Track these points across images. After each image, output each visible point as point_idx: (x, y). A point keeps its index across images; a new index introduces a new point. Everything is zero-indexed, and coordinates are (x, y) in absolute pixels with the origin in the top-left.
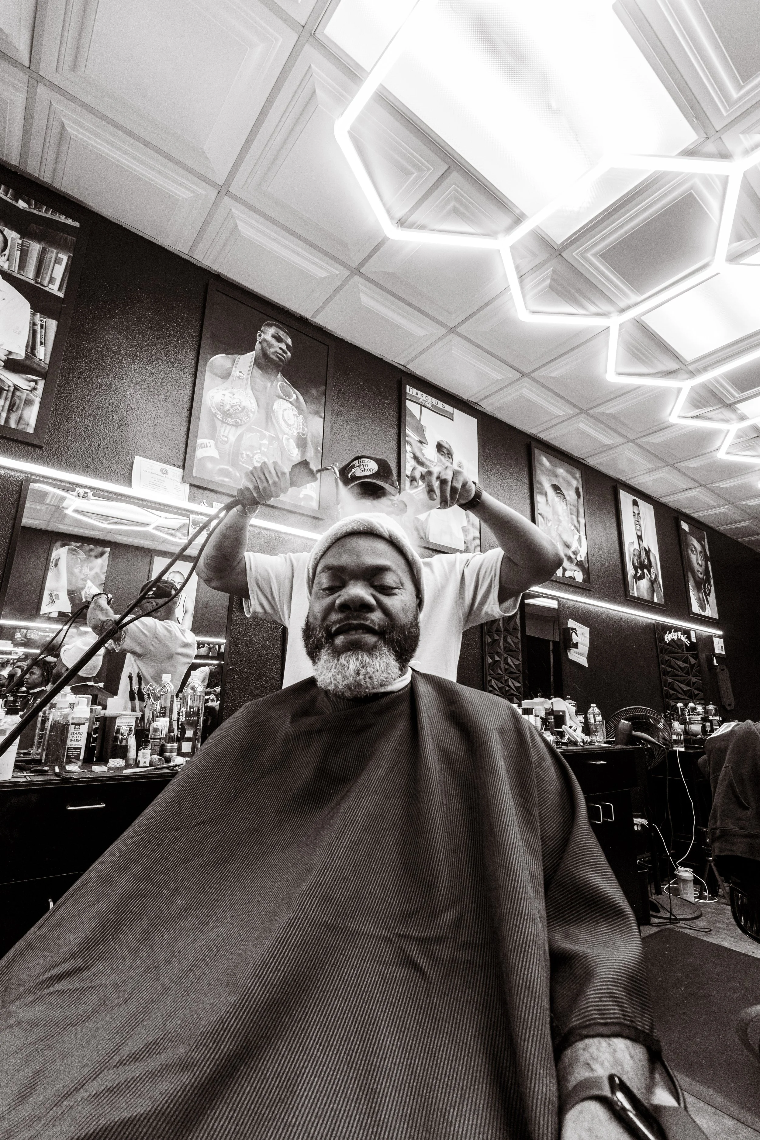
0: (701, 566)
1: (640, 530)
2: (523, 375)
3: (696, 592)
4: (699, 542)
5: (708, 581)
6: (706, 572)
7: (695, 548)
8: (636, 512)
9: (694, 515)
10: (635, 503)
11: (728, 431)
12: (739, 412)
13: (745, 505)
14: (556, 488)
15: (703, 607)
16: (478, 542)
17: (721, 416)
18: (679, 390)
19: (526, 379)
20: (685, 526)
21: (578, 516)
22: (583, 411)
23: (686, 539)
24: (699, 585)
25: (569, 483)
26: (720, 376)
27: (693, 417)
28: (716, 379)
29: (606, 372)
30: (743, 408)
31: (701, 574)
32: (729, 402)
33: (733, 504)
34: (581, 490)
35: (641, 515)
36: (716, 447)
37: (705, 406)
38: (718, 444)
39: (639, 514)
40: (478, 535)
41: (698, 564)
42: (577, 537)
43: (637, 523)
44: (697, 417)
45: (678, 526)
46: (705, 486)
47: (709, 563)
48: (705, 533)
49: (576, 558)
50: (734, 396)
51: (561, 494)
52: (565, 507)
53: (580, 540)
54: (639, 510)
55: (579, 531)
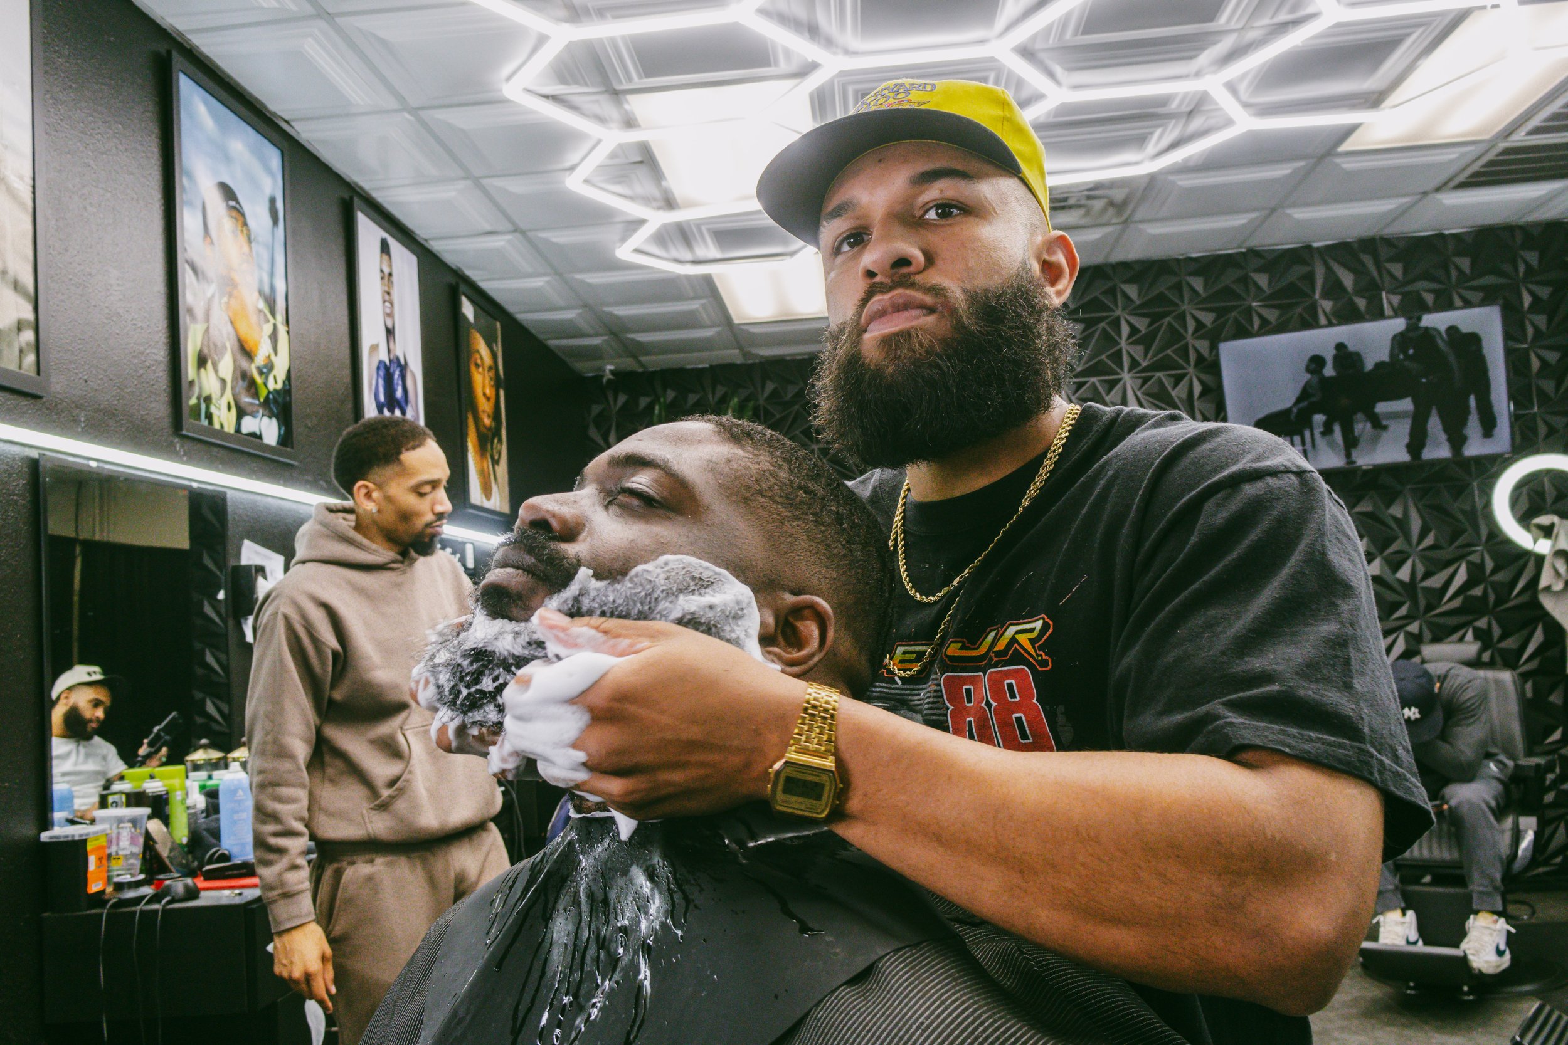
0: (488, 399)
1: (390, 315)
3: (478, 458)
4: (489, 345)
5: (497, 433)
6: (496, 416)
7: (482, 358)
8: (386, 270)
9: (484, 285)
10: (385, 248)
11: (599, 141)
12: (626, 106)
13: (582, 282)
14: (228, 193)
15: (487, 491)
16: (28, 336)
17: (596, 109)
18: (542, 40)
20: (468, 309)
21: (272, 274)
22: (325, 15)
23: (468, 334)
24: (485, 441)
25: (255, 184)
26: (623, 38)
27: (546, 97)
28: (613, 41)
30: (636, 104)
31: (489, 416)
32: (618, 87)
33: (560, 275)
34: (280, 205)
35: (395, 278)
36: (568, 164)
37: (576, 82)
38: (572, 158)
39: (390, 275)
40: (30, 316)
41: (484, 394)
42: (268, 329)
43: (387, 297)
44: (555, 98)
45: (456, 306)
46: (523, 233)
47: (502, 393)
48: (498, 325)
49: (265, 385)
50: (630, 79)
51: (237, 212)
52: (246, 249)
53: (274, 337)
54: (390, 266)
55: (273, 313)
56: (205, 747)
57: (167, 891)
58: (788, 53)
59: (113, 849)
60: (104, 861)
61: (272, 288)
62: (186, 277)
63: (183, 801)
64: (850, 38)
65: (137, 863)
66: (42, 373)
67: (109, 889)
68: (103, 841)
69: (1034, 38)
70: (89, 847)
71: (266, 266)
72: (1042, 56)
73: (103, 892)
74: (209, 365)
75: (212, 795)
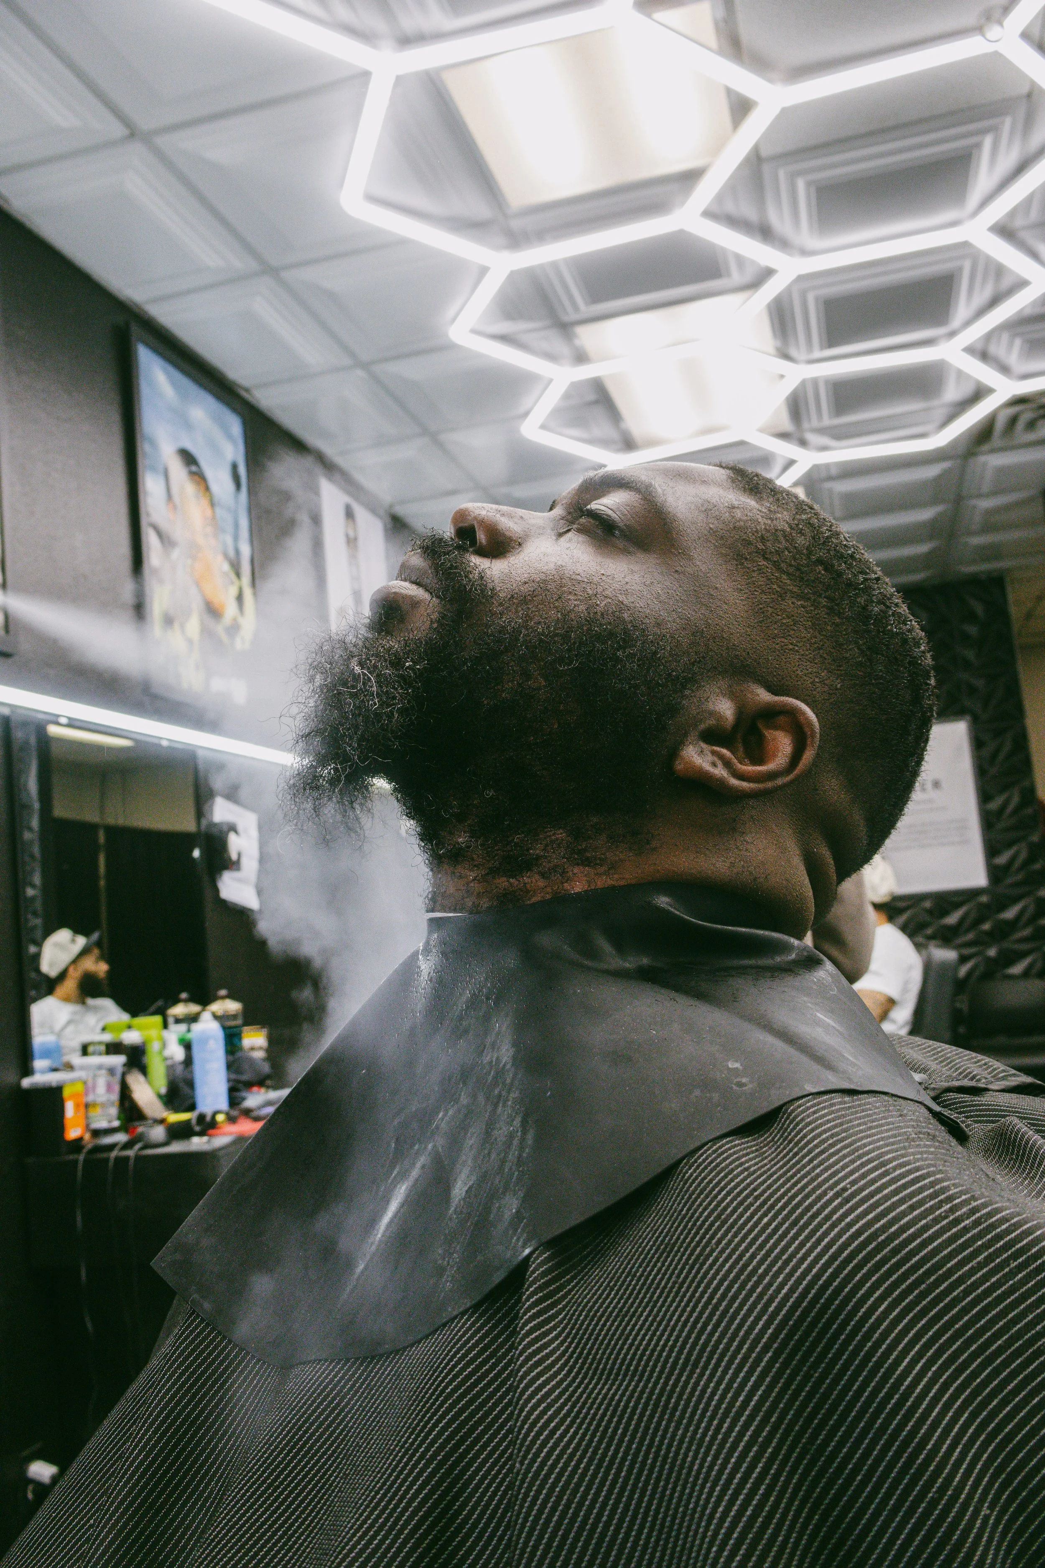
2: (133, 133)
8: (352, 535)
10: (349, 514)
11: (551, 380)
12: (577, 342)
14: (188, 458)
17: (544, 345)
18: (483, 271)
19: (137, 149)
21: (236, 538)
22: (270, 270)
25: (216, 450)
26: (566, 260)
27: (496, 337)
28: (554, 265)
29: (341, 185)
30: (585, 335)
32: (566, 319)
34: (242, 470)
35: (360, 542)
37: (523, 318)
38: (528, 403)
39: (356, 539)
42: (233, 591)
44: (505, 338)
50: (576, 308)
51: (199, 477)
52: (209, 512)
53: (240, 598)
54: (355, 530)
55: (238, 575)
56: (186, 1001)
57: (139, 1138)
58: (741, 261)
59: (90, 1098)
60: (82, 1110)
61: (237, 552)
62: (150, 539)
63: (161, 1052)
64: (806, 237)
65: (114, 1111)
66: (12, 632)
67: (87, 1136)
68: (79, 1088)
69: (1013, 213)
70: (66, 1093)
71: (230, 529)
72: (1024, 235)
73: (80, 1139)
74: (176, 625)
75: (188, 1046)
